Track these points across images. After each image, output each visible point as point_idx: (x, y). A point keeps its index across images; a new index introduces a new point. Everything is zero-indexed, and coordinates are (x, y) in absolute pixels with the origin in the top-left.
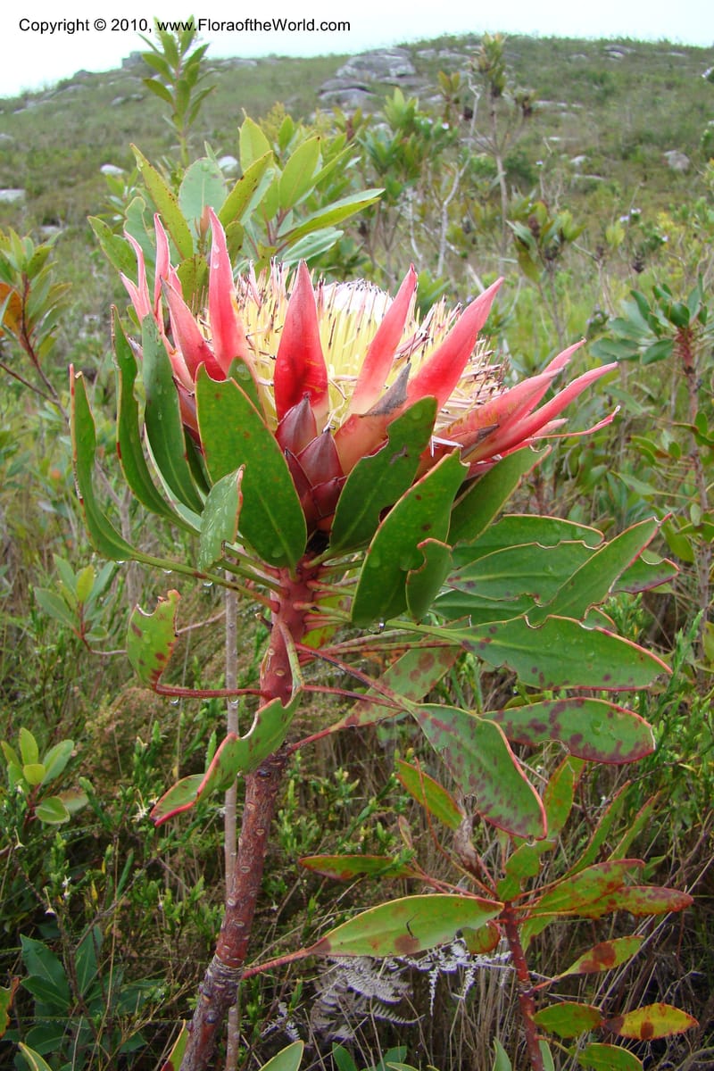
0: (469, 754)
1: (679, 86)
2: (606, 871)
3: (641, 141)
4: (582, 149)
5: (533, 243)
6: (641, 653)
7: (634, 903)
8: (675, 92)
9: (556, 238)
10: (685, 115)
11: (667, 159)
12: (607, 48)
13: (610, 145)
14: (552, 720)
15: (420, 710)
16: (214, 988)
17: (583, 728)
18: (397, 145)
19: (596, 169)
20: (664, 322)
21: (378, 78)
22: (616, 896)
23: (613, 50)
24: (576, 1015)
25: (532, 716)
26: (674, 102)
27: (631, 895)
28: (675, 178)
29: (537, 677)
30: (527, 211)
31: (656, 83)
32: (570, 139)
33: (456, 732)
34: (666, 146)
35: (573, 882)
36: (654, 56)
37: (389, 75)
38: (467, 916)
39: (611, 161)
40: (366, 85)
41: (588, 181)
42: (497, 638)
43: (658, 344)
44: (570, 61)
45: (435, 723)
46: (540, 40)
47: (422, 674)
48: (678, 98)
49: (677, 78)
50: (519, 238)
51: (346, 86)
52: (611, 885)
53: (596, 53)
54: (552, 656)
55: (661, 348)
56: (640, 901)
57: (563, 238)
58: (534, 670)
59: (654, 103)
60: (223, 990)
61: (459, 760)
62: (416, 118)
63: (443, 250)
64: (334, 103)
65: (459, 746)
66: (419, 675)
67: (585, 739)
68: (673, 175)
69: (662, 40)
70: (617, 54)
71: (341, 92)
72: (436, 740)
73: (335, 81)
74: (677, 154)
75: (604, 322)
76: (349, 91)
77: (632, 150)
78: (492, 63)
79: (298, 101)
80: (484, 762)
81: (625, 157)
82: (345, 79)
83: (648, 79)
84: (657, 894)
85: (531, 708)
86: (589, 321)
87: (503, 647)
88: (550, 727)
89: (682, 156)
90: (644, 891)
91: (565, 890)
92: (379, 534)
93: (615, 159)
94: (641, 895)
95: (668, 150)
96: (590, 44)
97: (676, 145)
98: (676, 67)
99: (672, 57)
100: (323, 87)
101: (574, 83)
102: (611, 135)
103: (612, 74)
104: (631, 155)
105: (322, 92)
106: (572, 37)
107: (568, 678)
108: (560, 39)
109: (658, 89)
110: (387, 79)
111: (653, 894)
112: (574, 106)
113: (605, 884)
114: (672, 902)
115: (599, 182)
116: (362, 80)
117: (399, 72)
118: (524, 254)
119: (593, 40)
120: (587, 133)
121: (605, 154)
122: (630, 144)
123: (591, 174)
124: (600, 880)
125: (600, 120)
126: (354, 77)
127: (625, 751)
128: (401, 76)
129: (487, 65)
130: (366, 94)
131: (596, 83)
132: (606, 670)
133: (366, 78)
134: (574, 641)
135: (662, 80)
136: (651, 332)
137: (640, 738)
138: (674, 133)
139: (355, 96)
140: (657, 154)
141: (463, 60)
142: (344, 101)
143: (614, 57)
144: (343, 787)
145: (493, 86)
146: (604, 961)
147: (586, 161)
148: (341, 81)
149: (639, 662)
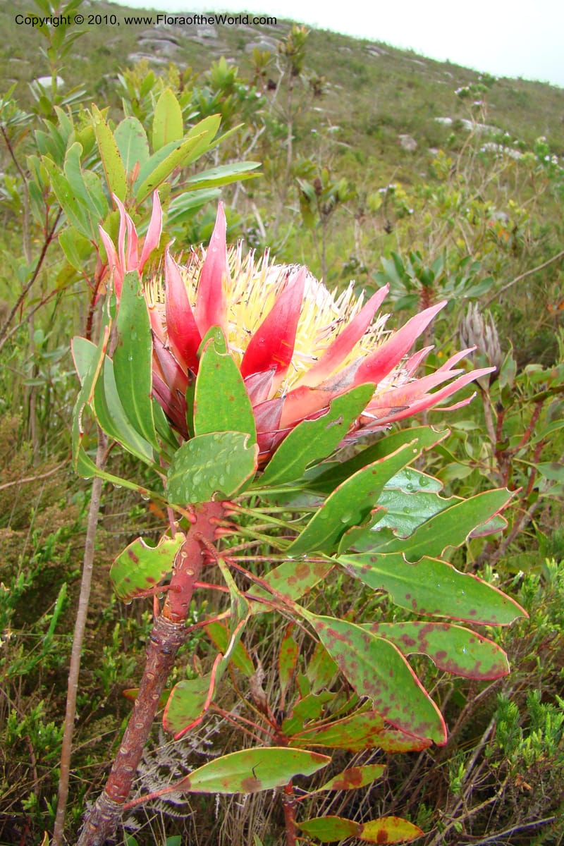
0: (364, 663)
1: (417, 86)
2: (371, 719)
3: (383, 123)
4: (338, 121)
5: (314, 198)
6: (505, 598)
7: (388, 743)
8: (413, 91)
9: (332, 198)
10: (419, 109)
11: (401, 140)
12: (368, 47)
13: (360, 122)
14: (421, 636)
15: (317, 620)
16: (101, 819)
17: (448, 648)
18: (217, 103)
19: (347, 138)
20: (414, 281)
21: (188, 35)
22: (374, 737)
23: (372, 49)
24: (337, 826)
25: (404, 631)
26: (411, 98)
27: (385, 736)
28: (405, 157)
29: (410, 602)
30: (306, 170)
31: (400, 81)
32: (330, 112)
33: (350, 643)
34: (401, 130)
35: (345, 724)
36: (402, 60)
37: (196, 35)
38: (301, 765)
39: (359, 134)
40: (177, 39)
41: (339, 146)
42: (377, 566)
43: (409, 296)
44: (338, 51)
45: (330, 632)
46: (317, 30)
47: (298, 580)
48: (415, 95)
49: (416, 80)
50: (304, 193)
51: (161, 37)
52: (374, 729)
53: (359, 49)
54: (424, 588)
55: (409, 301)
56: (392, 741)
57: (337, 198)
58: (408, 597)
59: (397, 96)
60: (109, 821)
61: (353, 665)
62: (236, 84)
63: (238, 191)
64: (149, 49)
65: (353, 654)
66: (295, 581)
67: (449, 656)
68: (403, 153)
69: (410, 49)
70: (375, 53)
71: (157, 41)
72: (331, 646)
73: (152, 31)
74: (409, 138)
75: (356, 267)
76: (163, 41)
77: (376, 129)
78: (297, 49)
79: (120, 41)
80: (379, 672)
81: (370, 133)
82: (161, 31)
83: (395, 78)
84: (405, 737)
85: (403, 625)
86: (344, 264)
87: (381, 574)
88: (419, 643)
89: (412, 140)
90: (395, 734)
91: (337, 730)
92: (335, 496)
93: (362, 133)
94: (393, 737)
95: (402, 133)
96: (356, 42)
97: (409, 131)
98: (416, 72)
99: (415, 64)
100: (142, 34)
101: (339, 69)
102: (362, 114)
103: (368, 68)
104: (374, 133)
105: (141, 38)
106: (343, 33)
107: (439, 607)
108: (333, 33)
109: (401, 86)
110: (195, 37)
111: (402, 737)
112: (336, 86)
113: (370, 728)
114: (416, 744)
115: (347, 149)
116: (175, 35)
117: (205, 34)
118: (306, 206)
119: (358, 38)
120: (344, 109)
121: (354, 127)
122: (375, 124)
123: (342, 141)
124: (365, 725)
125: (355, 101)
126: (168, 31)
127: (483, 670)
128: (206, 37)
129: (293, 51)
130: (175, 47)
131: (355, 72)
132: (473, 607)
133: (178, 34)
134: (446, 579)
135: (406, 79)
136: (404, 287)
137: (497, 663)
138: (409, 121)
139: (167, 47)
140: (394, 135)
141: (257, 35)
142: (157, 49)
143: (372, 55)
144: (147, 626)
145: (293, 67)
146: (352, 782)
147: (340, 131)
148: (158, 33)
149: (503, 605)
